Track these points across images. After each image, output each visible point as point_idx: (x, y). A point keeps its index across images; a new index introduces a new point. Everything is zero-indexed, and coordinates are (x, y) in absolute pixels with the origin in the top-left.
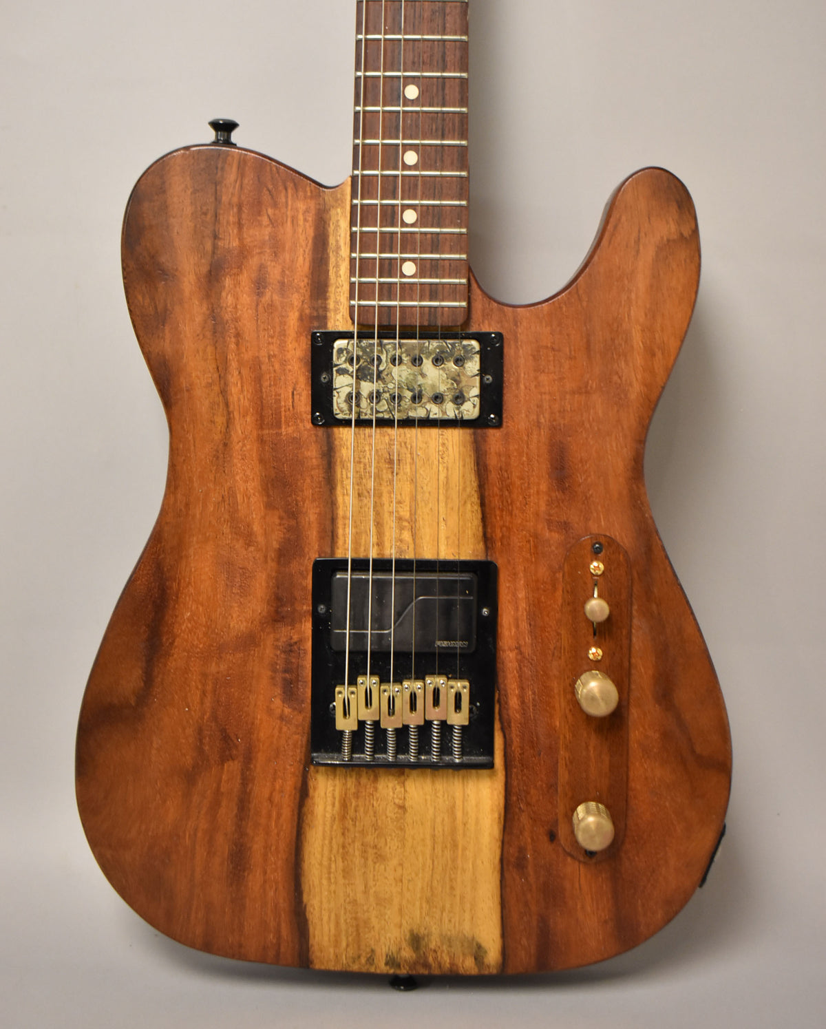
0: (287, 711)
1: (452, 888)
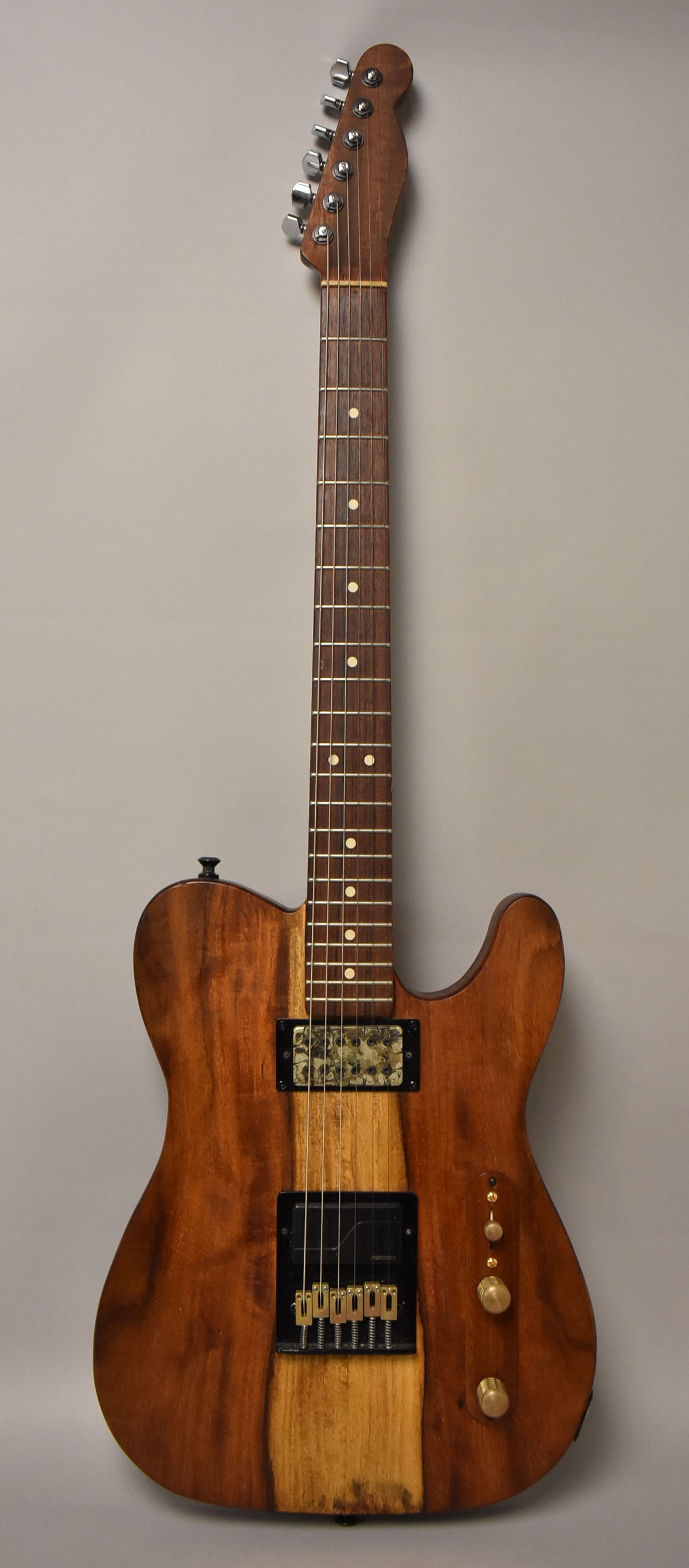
0: (257, 1309)
1: (385, 1446)
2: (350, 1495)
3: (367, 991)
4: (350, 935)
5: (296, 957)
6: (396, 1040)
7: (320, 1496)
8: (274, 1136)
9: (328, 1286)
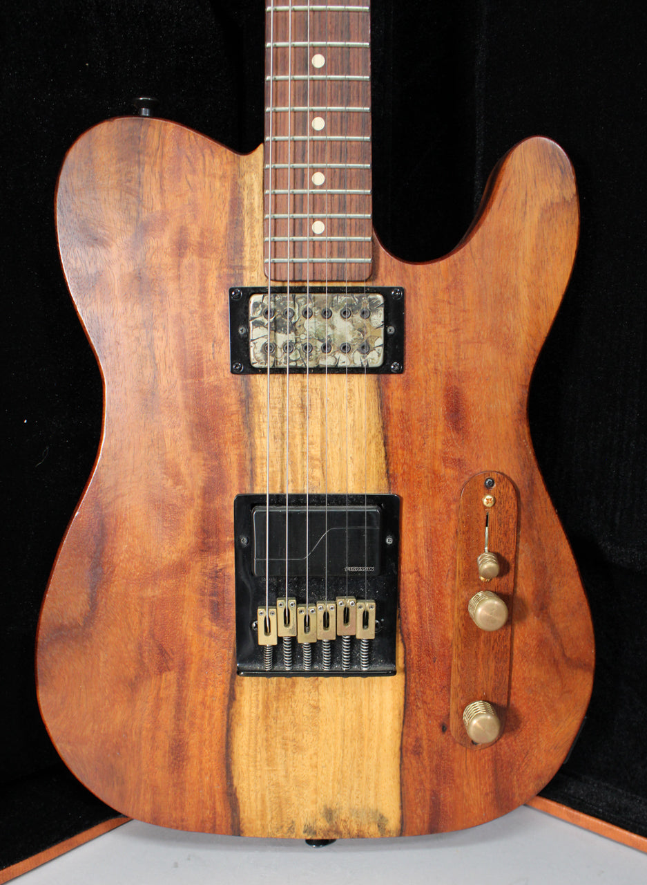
0: (215, 628)
1: (359, 771)
2: (322, 820)
3: (341, 249)
4: (319, 179)
5: (252, 210)
6: (376, 311)
7: (290, 821)
8: (229, 431)
9: (295, 601)
